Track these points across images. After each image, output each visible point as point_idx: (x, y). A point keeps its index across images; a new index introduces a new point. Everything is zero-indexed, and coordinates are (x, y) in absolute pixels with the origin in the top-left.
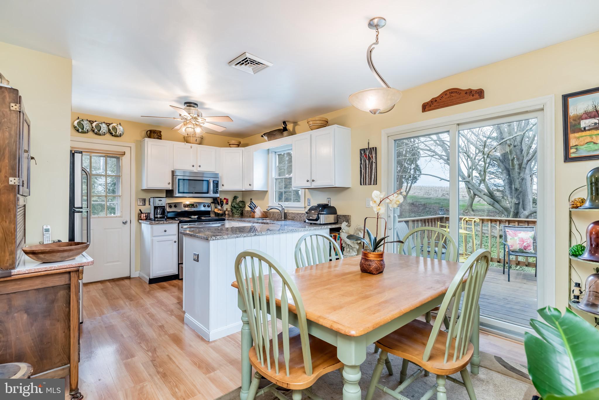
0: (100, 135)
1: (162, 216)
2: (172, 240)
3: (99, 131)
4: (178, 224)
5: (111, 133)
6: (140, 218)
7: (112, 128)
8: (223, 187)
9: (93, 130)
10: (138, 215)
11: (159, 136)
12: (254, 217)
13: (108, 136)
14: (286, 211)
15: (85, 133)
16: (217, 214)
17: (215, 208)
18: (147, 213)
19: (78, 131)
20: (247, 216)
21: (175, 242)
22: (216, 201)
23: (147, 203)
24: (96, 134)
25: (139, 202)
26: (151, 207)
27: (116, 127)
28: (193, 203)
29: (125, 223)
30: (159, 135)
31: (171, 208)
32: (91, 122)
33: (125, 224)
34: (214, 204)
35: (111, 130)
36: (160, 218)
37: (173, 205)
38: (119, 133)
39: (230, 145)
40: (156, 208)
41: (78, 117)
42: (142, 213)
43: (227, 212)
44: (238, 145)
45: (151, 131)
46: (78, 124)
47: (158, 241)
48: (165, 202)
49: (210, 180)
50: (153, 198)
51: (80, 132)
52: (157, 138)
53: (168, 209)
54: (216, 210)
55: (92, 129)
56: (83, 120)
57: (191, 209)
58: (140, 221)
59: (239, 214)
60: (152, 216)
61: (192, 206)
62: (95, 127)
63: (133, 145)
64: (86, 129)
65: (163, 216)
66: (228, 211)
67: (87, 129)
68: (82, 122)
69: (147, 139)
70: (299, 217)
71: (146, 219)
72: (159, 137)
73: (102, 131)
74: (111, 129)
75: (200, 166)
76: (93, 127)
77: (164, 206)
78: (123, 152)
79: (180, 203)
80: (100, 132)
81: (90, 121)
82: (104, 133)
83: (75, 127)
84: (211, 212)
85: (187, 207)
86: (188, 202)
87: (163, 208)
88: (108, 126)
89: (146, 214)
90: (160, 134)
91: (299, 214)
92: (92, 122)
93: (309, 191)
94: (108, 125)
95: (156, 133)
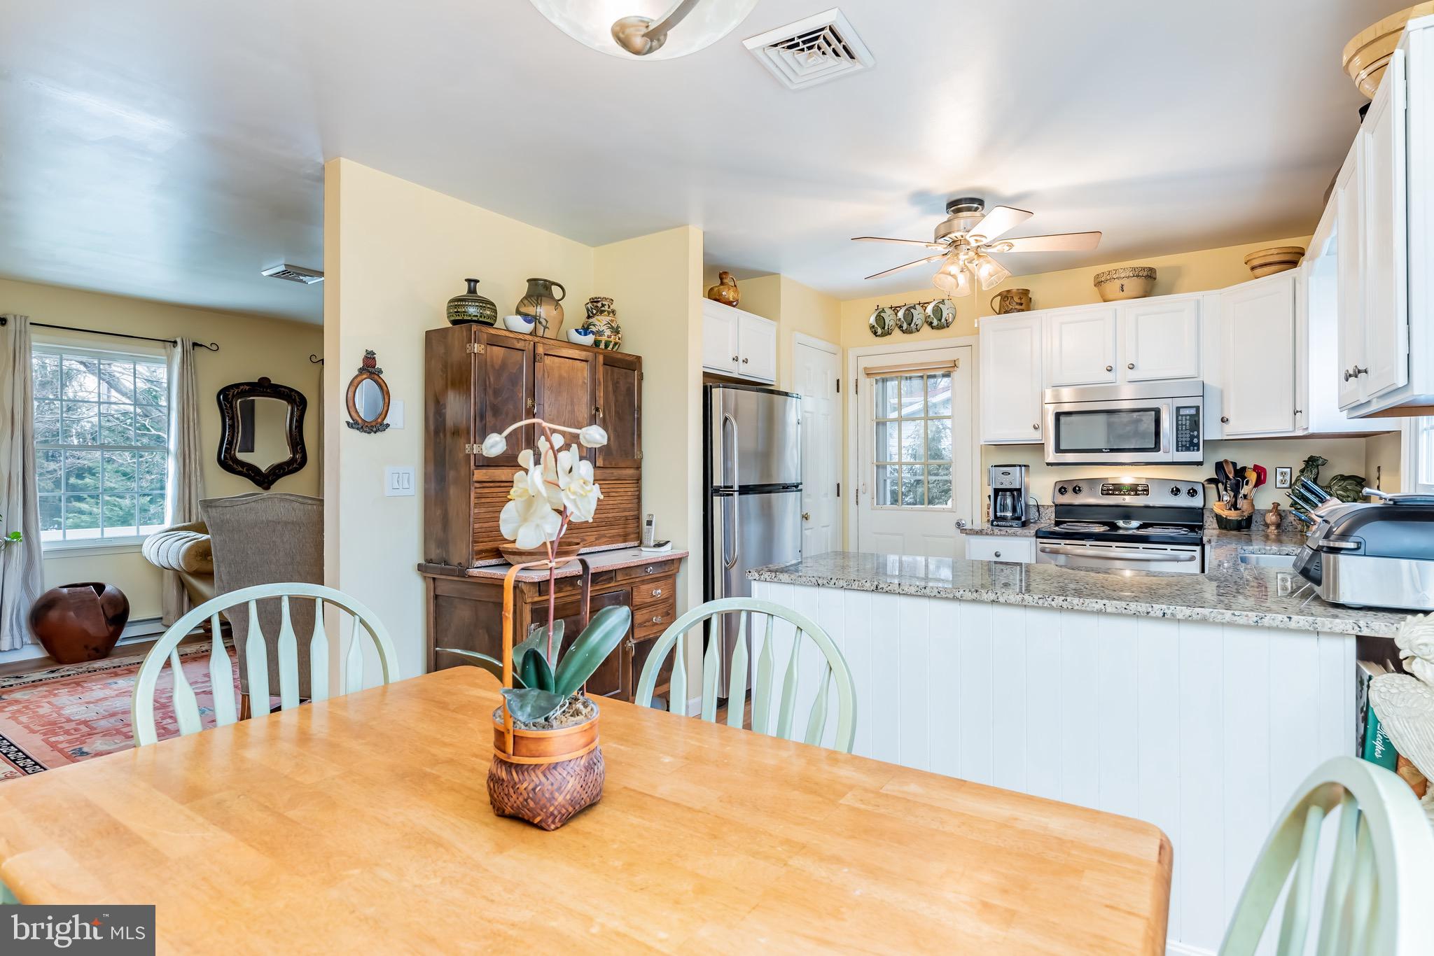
0: (911, 332)
4: (1035, 538)
5: (930, 324)
7: (933, 310)
8: (1225, 427)
9: (900, 326)
11: (1017, 304)
13: (926, 330)
15: (887, 334)
22: (1221, 474)
24: (904, 333)
27: (940, 306)
30: (1018, 301)
31: (1063, 494)
34: (1215, 486)
35: (932, 316)
36: (1012, 518)
38: (945, 319)
41: (878, 306)
43: (1271, 517)
45: (1001, 296)
46: (876, 320)
49: (1162, 406)
50: (996, 466)
51: (879, 336)
54: (1217, 508)
56: (883, 310)
57: (1124, 499)
61: (1131, 490)
62: (904, 318)
64: (889, 326)
66: (1278, 513)
68: (882, 314)
69: (982, 320)
72: (1018, 307)
73: (915, 324)
74: (930, 313)
78: (953, 361)
80: (912, 325)
82: (917, 327)
85: (1113, 495)
88: (926, 309)
92: (898, 309)
95: (1008, 299)
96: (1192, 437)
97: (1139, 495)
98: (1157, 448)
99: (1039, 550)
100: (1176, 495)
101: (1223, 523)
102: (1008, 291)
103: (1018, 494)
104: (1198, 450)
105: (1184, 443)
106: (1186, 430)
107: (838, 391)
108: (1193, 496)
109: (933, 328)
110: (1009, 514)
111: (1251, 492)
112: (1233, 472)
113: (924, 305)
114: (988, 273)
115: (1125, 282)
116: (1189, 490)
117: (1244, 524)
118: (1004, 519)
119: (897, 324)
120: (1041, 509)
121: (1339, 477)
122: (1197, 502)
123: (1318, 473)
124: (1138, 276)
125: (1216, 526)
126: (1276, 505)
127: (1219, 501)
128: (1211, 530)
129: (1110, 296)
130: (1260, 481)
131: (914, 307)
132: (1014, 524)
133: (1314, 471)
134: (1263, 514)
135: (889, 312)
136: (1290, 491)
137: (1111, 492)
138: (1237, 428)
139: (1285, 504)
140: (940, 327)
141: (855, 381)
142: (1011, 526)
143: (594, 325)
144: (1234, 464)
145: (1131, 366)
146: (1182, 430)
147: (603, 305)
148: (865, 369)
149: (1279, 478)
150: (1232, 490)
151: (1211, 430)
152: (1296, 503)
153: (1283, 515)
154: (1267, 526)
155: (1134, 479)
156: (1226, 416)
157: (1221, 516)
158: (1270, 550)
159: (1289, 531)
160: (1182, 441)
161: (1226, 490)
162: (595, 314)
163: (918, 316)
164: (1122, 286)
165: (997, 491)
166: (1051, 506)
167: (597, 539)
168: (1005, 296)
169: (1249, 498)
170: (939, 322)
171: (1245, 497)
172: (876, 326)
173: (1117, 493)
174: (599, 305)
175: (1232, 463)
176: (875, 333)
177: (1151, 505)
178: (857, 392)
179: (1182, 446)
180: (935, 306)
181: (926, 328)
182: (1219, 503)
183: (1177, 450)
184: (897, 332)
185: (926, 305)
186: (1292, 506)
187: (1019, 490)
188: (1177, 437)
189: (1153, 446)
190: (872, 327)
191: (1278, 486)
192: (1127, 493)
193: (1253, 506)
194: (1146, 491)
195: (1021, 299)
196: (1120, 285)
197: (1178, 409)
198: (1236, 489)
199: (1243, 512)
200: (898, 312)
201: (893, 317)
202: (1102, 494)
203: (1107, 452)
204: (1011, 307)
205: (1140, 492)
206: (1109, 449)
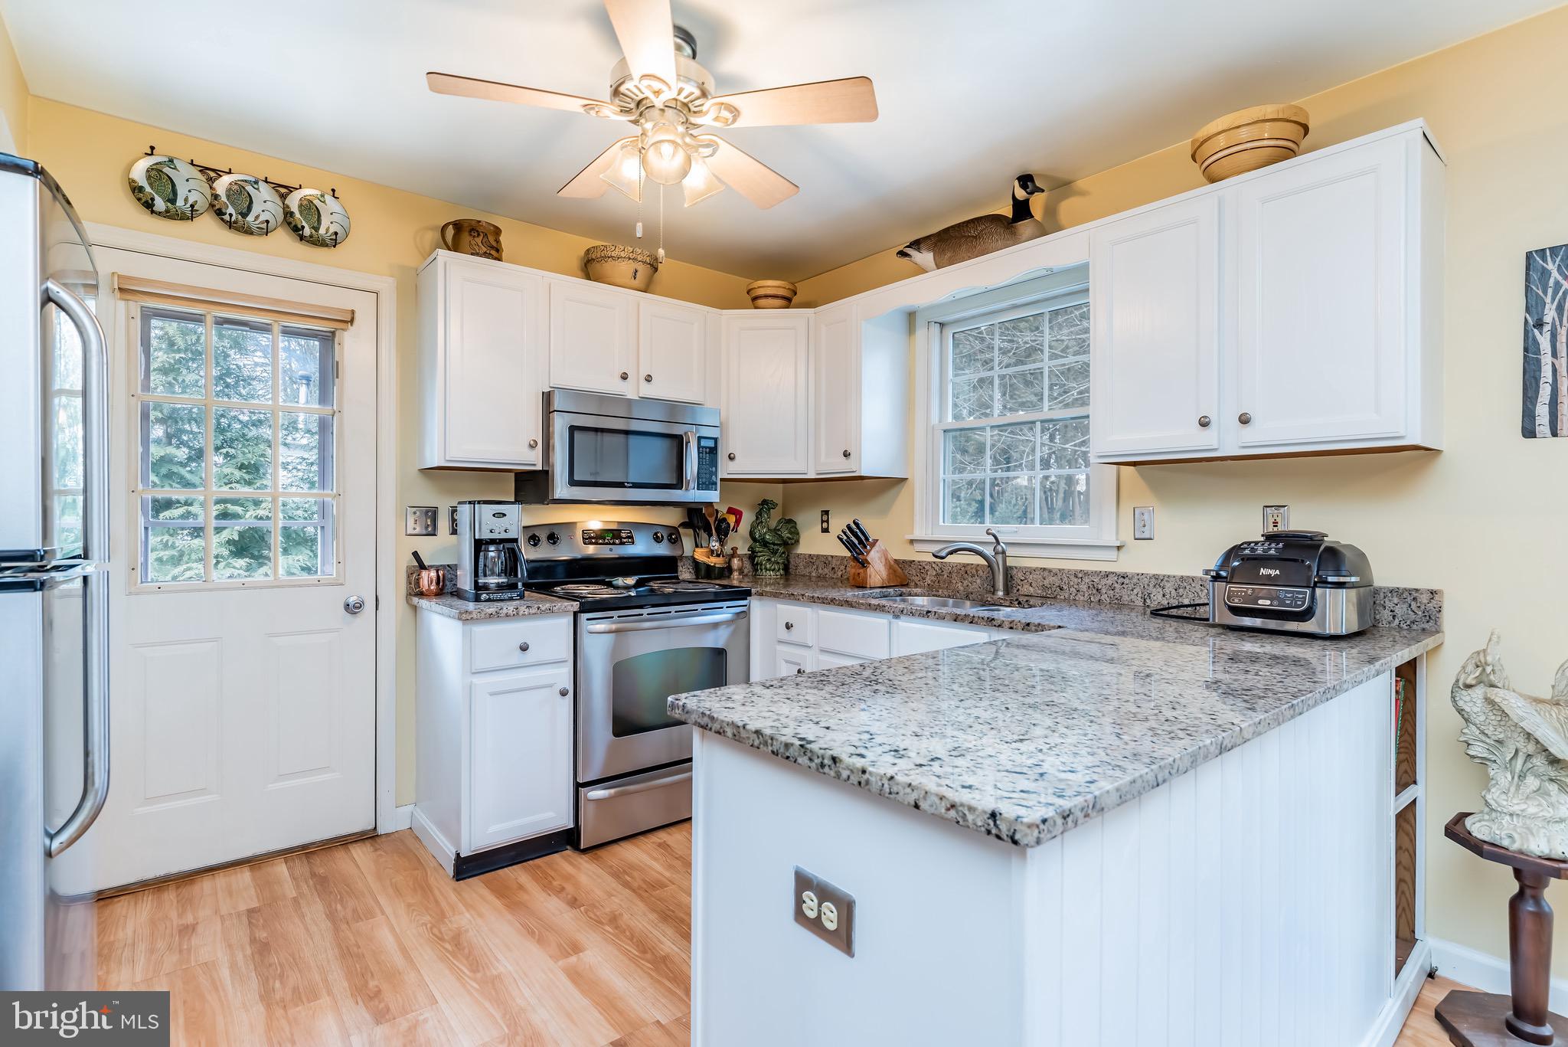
0: (248, 231)
1: (505, 580)
2: (551, 686)
3: (244, 215)
4: (575, 614)
5: (297, 230)
6: (416, 591)
7: (300, 206)
8: (731, 463)
9: (220, 210)
10: (409, 575)
11: (492, 247)
12: (861, 586)
13: (281, 238)
14: (1010, 562)
15: (181, 217)
16: (704, 572)
17: (697, 546)
18: (444, 567)
19: (149, 205)
20: (810, 577)
21: (564, 693)
22: (697, 518)
23: (444, 524)
24: (231, 225)
25: (413, 521)
26: (459, 543)
27: (316, 202)
28: (614, 527)
29: (353, 609)
30: (494, 244)
31: (535, 545)
32: (210, 174)
33: (356, 613)
34: (691, 531)
35: (298, 215)
36: (500, 587)
37: (543, 535)
38: (332, 230)
39: (755, 299)
40: (479, 545)
41: (152, 148)
42: (422, 566)
43: (736, 563)
44: (788, 301)
45: (458, 226)
46: (149, 178)
47: (492, 694)
48: (515, 520)
49: (686, 433)
50: (470, 503)
51: (159, 214)
52: (486, 253)
53: (528, 553)
54: (700, 555)
55: (212, 206)
56: (171, 161)
57: (611, 550)
58: (415, 600)
59: (779, 569)
60: (465, 582)
61: (614, 537)
62: (228, 197)
63: (386, 285)
64: (186, 200)
65: (513, 580)
66: (741, 557)
67: (190, 202)
68: (166, 170)
69: (443, 254)
70: (1083, 587)
71: (440, 593)
72: (493, 252)
73: (257, 217)
74: (295, 208)
75: (649, 379)
76: (216, 197)
77: (515, 540)
78: (345, 311)
79: (570, 526)
80: (250, 218)
81: (204, 170)
82: (264, 226)
83: (136, 190)
84: (680, 564)
85: (596, 543)
86: (595, 520)
87: (508, 547)
88: (283, 197)
89: (441, 573)
90: (498, 241)
91: (1086, 574)
92: (212, 174)
93: (1139, 472)
94: (284, 191)
95: (479, 235)
96: (711, 474)
98: (679, 484)
100: (660, 541)
103: (515, 547)
104: (716, 489)
106: (706, 464)
108: (674, 543)
109: (300, 238)
113: (278, 188)
115: (640, 267)
116: (670, 536)
126: (735, 550)
127: (700, 547)
130: (737, 525)
131: (253, 184)
135: (188, 171)
140: (315, 242)
146: (703, 464)
156: (733, 452)
160: (702, 478)
164: (636, 271)
170: (314, 231)
172: (148, 189)
173: (600, 541)
179: (703, 483)
180: (306, 199)
182: (699, 550)
183: (698, 488)
184: (209, 220)
187: (516, 542)
188: (699, 473)
190: (138, 189)
194: (629, 538)
195: (496, 241)
196: (633, 270)
197: (701, 439)
200: (212, 179)
201: (199, 185)
202: (584, 543)
203: (630, 487)
204: (485, 250)
205: (625, 540)
206: (632, 483)
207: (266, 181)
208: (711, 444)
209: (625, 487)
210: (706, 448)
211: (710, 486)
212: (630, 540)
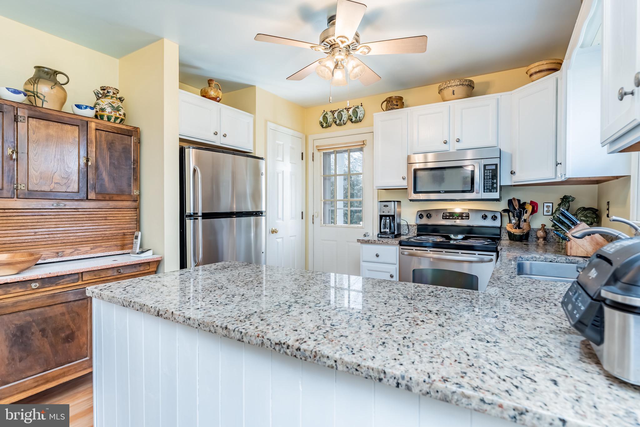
96: (493, 183)
97: (463, 219)
98: (472, 190)
99: (400, 253)
100: (485, 219)
101: (512, 237)
102: (390, 98)
103: (392, 218)
104: (497, 192)
105: (488, 187)
106: (489, 179)
107: (302, 159)
108: (494, 220)
109: (352, 122)
110: (388, 230)
111: (529, 217)
112: (518, 205)
113: (348, 109)
114: (352, 66)
115: (455, 88)
116: (492, 217)
117: (524, 238)
118: (385, 233)
119: (333, 121)
120: (410, 227)
121: (582, 208)
122: (497, 223)
123: (569, 206)
124: (462, 85)
125: (508, 238)
126: (544, 226)
127: (510, 223)
128: (505, 241)
129: (447, 98)
130: (534, 211)
131: (343, 111)
132: (390, 236)
133: (567, 205)
134: (536, 231)
135: (330, 114)
136: (552, 217)
137: (447, 217)
138: (521, 178)
139: (549, 225)
140: (356, 122)
141: (312, 154)
142: (388, 238)
143: (99, 104)
144: (519, 201)
145: (457, 140)
146: (487, 179)
147: (108, 92)
148: (317, 146)
149: (546, 209)
150: (517, 217)
151: (505, 180)
152: (556, 225)
153: (548, 231)
154: (538, 238)
155: (461, 210)
156: (514, 170)
157: (510, 232)
158: (539, 258)
159: (551, 242)
160: (487, 186)
161: (514, 217)
162: (101, 97)
163: (345, 117)
164: (454, 91)
165: (381, 217)
166: (415, 225)
167: (92, 249)
168: (389, 101)
169: (527, 221)
170: (356, 119)
171: (525, 221)
172: (323, 122)
173: (451, 218)
174: (106, 92)
175: (517, 200)
176: (322, 126)
177: (471, 225)
178: (313, 160)
179: (487, 189)
180: (354, 109)
181: (349, 122)
182: (509, 225)
183: (484, 192)
184: (334, 125)
185: (349, 109)
186: (553, 226)
187: (393, 216)
188: (484, 184)
189: (470, 189)
190: (321, 123)
191: (544, 214)
192: (457, 218)
193: (530, 226)
194: (468, 217)
195: (397, 102)
196: (451, 92)
197: (485, 166)
198: (520, 217)
199: (523, 230)
200: (334, 113)
201: (332, 117)
202: (443, 218)
203: (443, 193)
204: (391, 107)
205: (464, 218)
206: (444, 191)
207: (346, 109)
208: (494, 167)
209: (441, 193)
210: (489, 170)
211: (493, 190)
212: (467, 218)
